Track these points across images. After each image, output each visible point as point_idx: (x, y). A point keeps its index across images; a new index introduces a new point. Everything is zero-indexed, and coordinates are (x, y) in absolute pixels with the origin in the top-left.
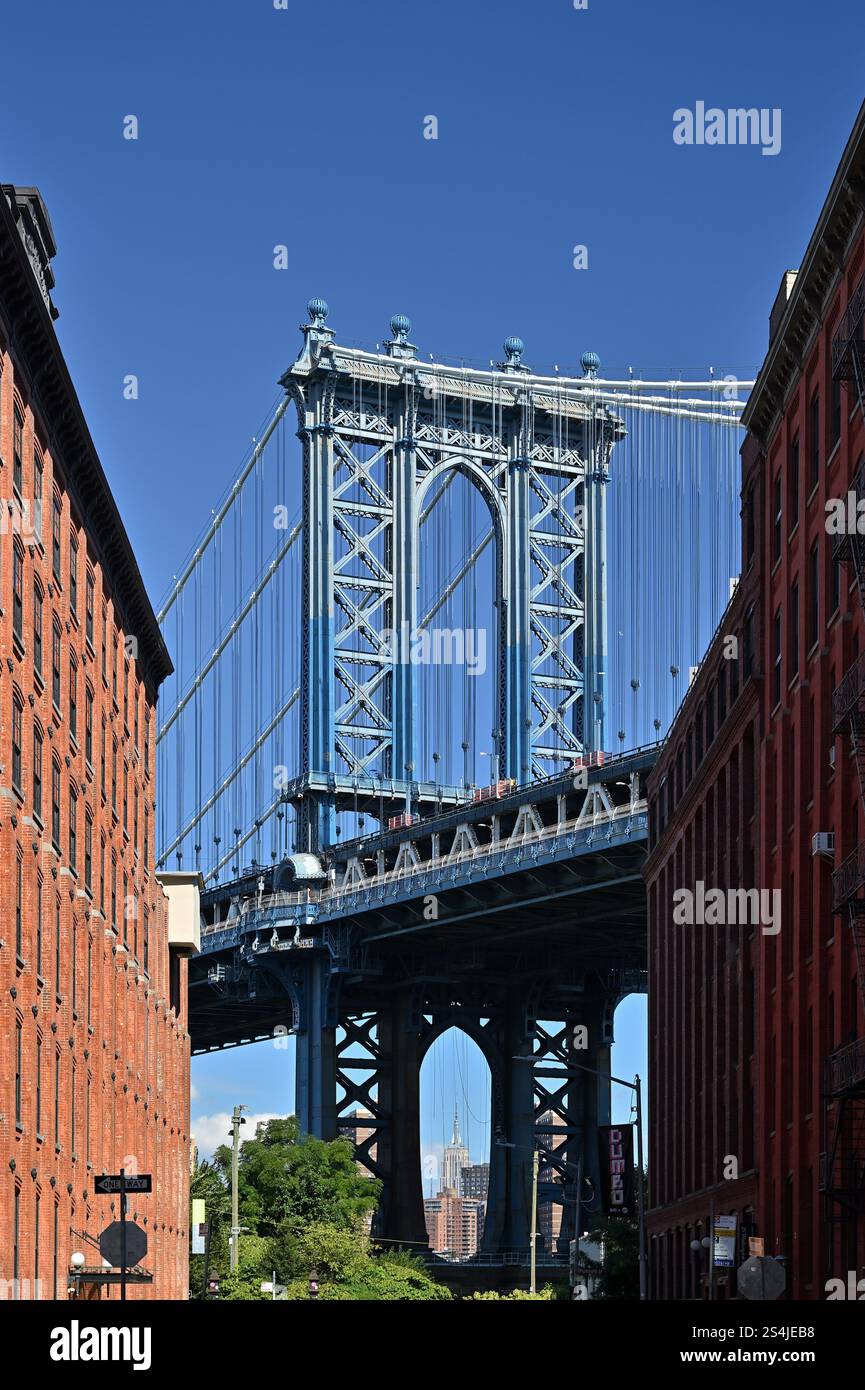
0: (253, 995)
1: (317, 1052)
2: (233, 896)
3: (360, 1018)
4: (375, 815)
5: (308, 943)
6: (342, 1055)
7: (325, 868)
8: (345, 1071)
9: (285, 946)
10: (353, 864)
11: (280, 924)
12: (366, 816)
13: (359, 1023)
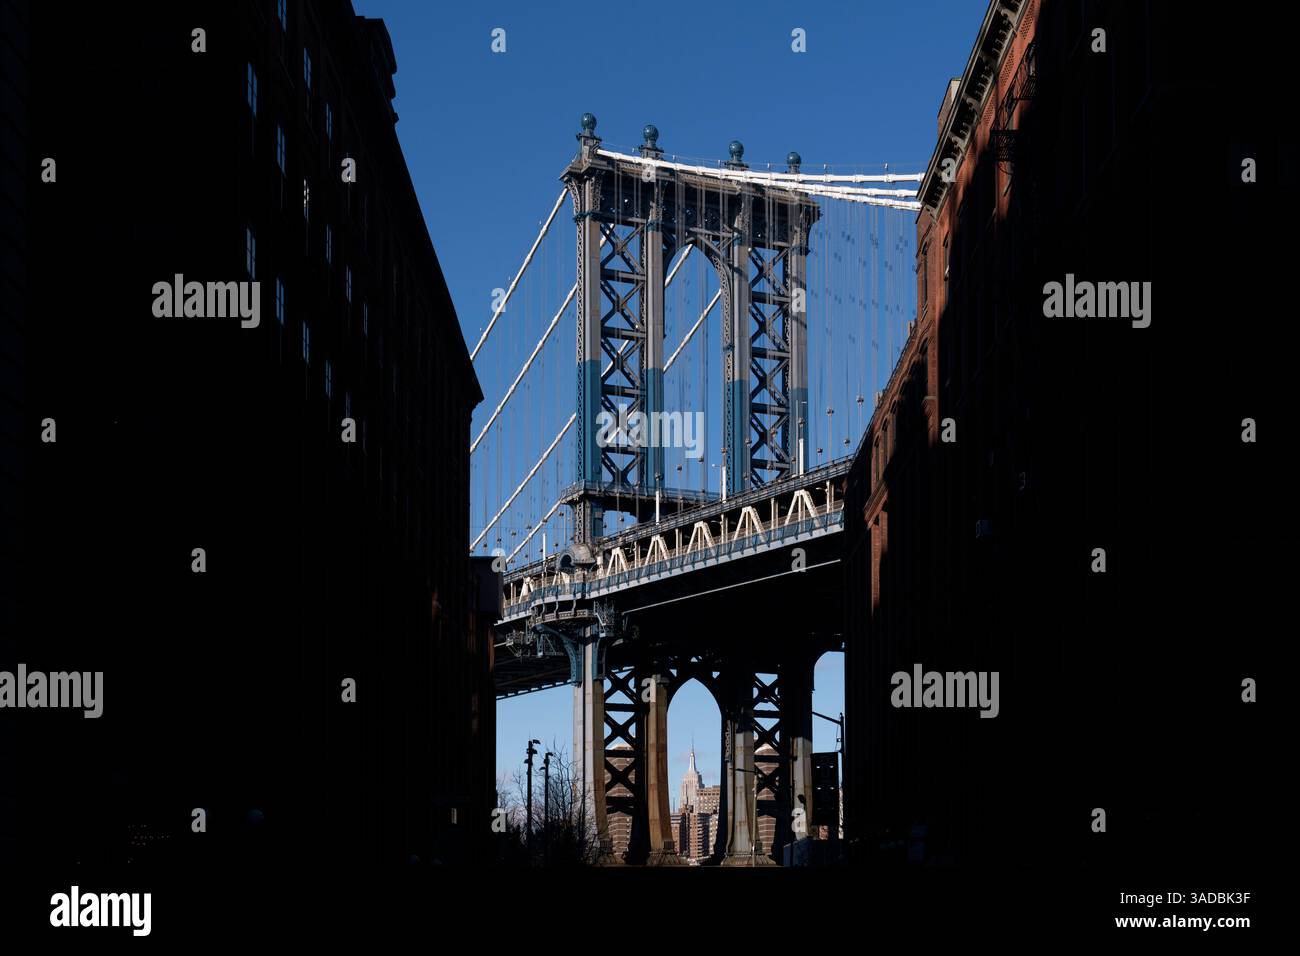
0: (540, 654)
1: (589, 699)
2: (526, 577)
3: (621, 671)
4: (633, 513)
5: (584, 613)
6: (609, 701)
7: (594, 555)
8: (612, 714)
9: (566, 615)
10: (617, 551)
11: (562, 598)
12: (627, 515)
13: (621, 676)
